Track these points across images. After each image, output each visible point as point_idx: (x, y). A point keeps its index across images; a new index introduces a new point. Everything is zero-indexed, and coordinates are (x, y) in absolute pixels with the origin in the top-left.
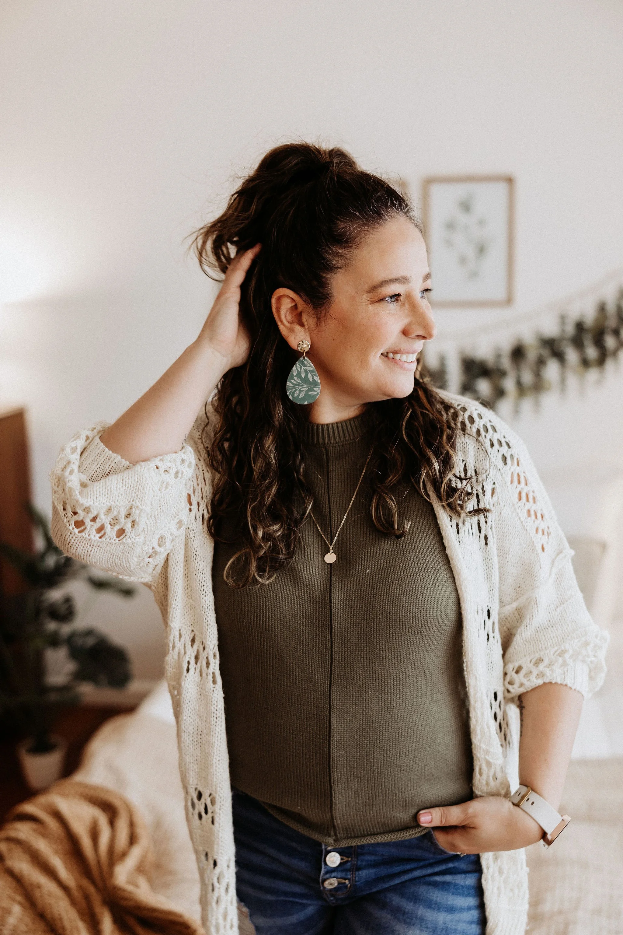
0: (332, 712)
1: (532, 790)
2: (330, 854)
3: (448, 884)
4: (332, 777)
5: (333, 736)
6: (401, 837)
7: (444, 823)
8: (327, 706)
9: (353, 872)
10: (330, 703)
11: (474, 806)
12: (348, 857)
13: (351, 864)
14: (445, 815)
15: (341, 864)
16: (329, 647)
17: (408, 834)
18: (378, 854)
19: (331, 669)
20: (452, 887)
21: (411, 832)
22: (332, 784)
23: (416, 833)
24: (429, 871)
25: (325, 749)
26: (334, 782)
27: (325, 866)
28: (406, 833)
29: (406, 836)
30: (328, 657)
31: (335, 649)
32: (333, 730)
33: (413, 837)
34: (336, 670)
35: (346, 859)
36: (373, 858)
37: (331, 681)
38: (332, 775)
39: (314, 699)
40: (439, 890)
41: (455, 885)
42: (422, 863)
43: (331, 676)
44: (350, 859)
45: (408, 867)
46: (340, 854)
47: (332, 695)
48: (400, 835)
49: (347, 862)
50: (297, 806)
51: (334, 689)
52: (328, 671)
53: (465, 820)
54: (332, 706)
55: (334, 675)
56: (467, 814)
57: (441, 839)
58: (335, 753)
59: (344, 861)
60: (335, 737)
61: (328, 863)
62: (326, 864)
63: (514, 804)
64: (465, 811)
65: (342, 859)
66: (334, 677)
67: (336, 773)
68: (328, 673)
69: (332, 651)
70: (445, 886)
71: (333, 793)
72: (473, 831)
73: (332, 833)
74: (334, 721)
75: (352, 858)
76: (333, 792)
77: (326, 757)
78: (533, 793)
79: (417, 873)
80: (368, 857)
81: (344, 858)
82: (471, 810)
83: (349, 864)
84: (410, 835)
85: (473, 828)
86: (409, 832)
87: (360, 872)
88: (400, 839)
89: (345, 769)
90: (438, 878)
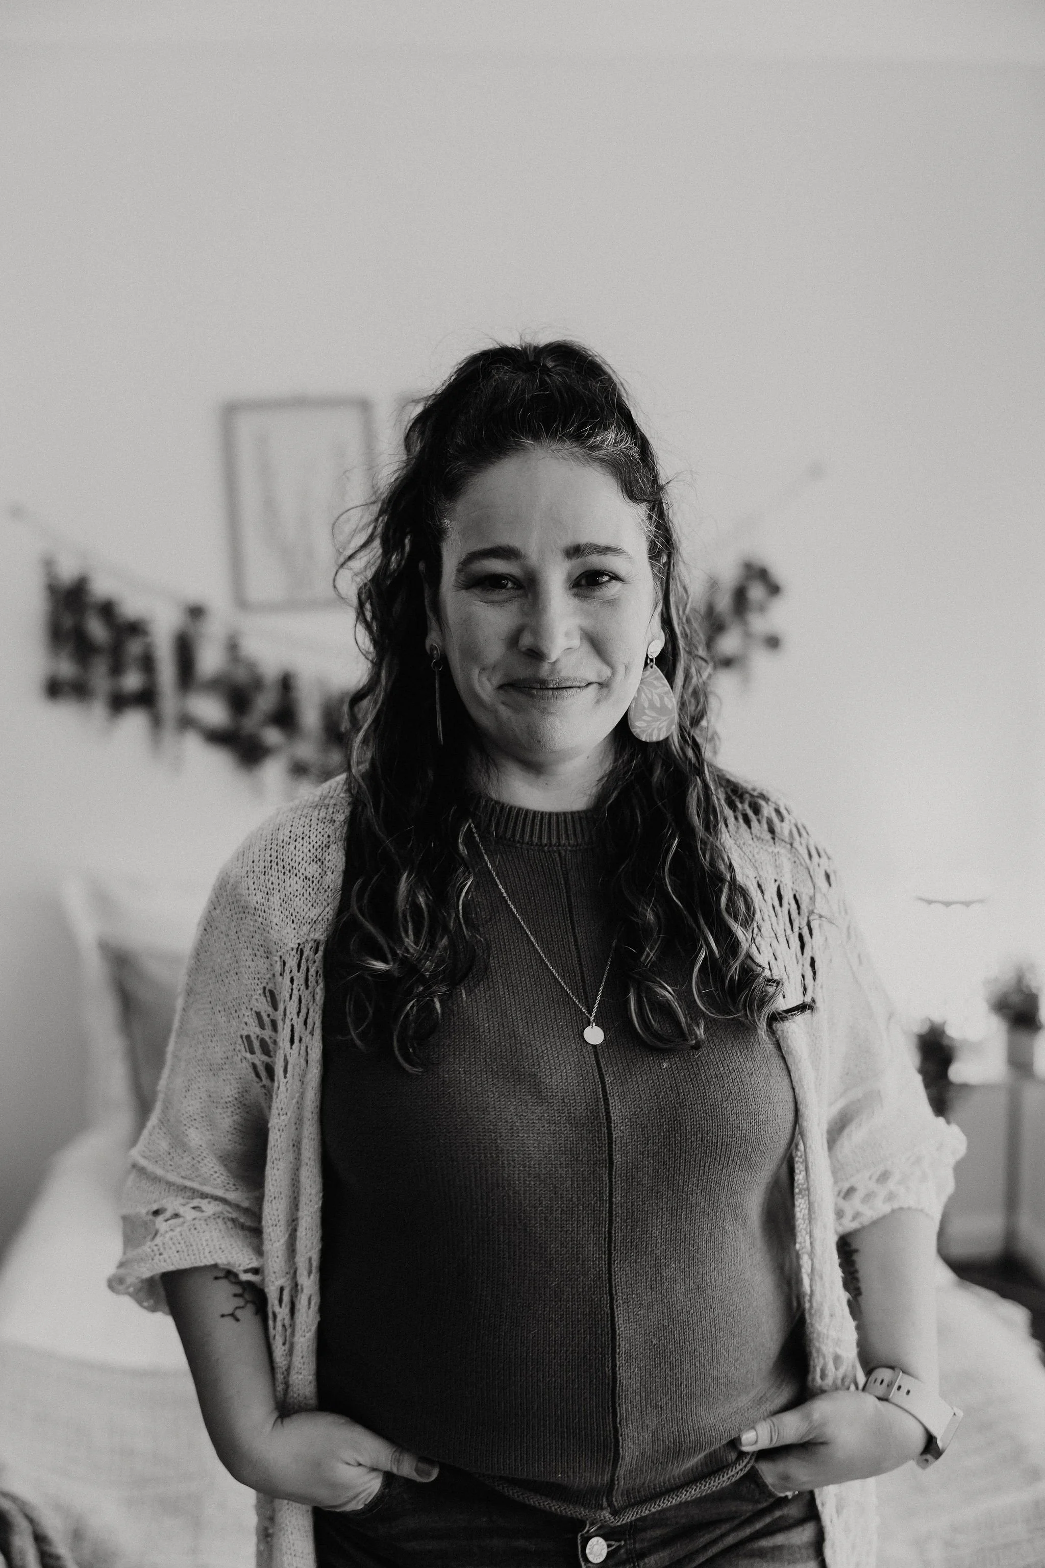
0: (615, 1306)
1: (904, 1372)
2: (590, 1543)
3: (780, 1548)
4: (619, 1414)
5: (619, 1345)
6: (716, 1484)
7: (775, 1443)
8: (606, 1297)
9: (634, 1563)
10: (611, 1290)
11: (820, 1408)
12: (619, 1541)
13: (627, 1550)
14: (776, 1427)
15: (610, 1555)
16: (606, 1197)
17: (725, 1478)
18: (669, 1522)
19: (610, 1233)
20: (785, 1551)
21: (730, 1474)
22: (619, 1425)
23: (737, 1473)
24: (748, 1531)
25: (607, 1369)
26: (620, 1421)
27: (585, 1564)
28: (723, 1477)
29: (724, 1481)
30: (605, 1215)
31: (617, 1199)
32: (619, 1335)
33: (734, 1480)
34: (618, 1236)
35: (615, 1544)
36: (658, 1532)
37: (610, 1254)
38: (618, 1411)
39: (583, 1288)
40: (767, 1561)
41: (790, 1547)
42: (736, 1522)
43: (610, 1246)
44: (623, 1543)
45: (718, 1532)
46: (606, 1539)
47: (613, 1278)
48: (714, 1481)
49: (619, 1547)
50: (556, 1473)
51: (616, 1267)
52: (605, 1239)
53: (809, 1432)
54: (615, 1297)
55: (615, 1244)
56: (811, 1422)
57: (769, 1473)
58: (623, 1374)
59: (614, 1547)
60: (623, 1346)
61: (590, 1557)
62: (586, 1560)
63: (880, 1399)
64: (808, 1417)
65: (609, 1546)
66: (615, 1247)
67: (624, 1406)
68: (605, 1241)
69: (611, 1203)
70: (777, 1553)
71: (621, 1440)
72: (823, 1450)
73: (605, 1504)
74: (620, 1321)
75: (625, 1541)
76: (620, 1438)
77: (609, 1383)
78: (905, 1376)
79: (730, 1540)
80: (650, 1534)
81: (613, 1543)
82: (816, 1416)
83: (622, 1551)
84: (729, 1479)
85: (822, 1443)
86: (727, 1474)
87: (646, 1560)
88: (714, 1489)
89: (638, 1398)
90: (765, 1543)
